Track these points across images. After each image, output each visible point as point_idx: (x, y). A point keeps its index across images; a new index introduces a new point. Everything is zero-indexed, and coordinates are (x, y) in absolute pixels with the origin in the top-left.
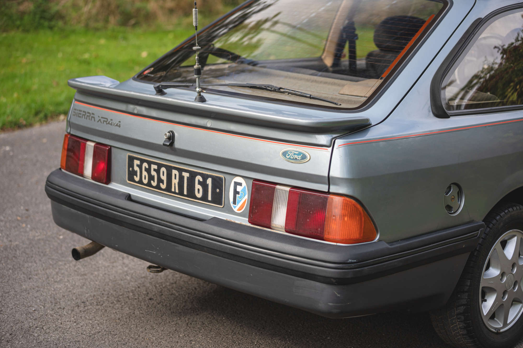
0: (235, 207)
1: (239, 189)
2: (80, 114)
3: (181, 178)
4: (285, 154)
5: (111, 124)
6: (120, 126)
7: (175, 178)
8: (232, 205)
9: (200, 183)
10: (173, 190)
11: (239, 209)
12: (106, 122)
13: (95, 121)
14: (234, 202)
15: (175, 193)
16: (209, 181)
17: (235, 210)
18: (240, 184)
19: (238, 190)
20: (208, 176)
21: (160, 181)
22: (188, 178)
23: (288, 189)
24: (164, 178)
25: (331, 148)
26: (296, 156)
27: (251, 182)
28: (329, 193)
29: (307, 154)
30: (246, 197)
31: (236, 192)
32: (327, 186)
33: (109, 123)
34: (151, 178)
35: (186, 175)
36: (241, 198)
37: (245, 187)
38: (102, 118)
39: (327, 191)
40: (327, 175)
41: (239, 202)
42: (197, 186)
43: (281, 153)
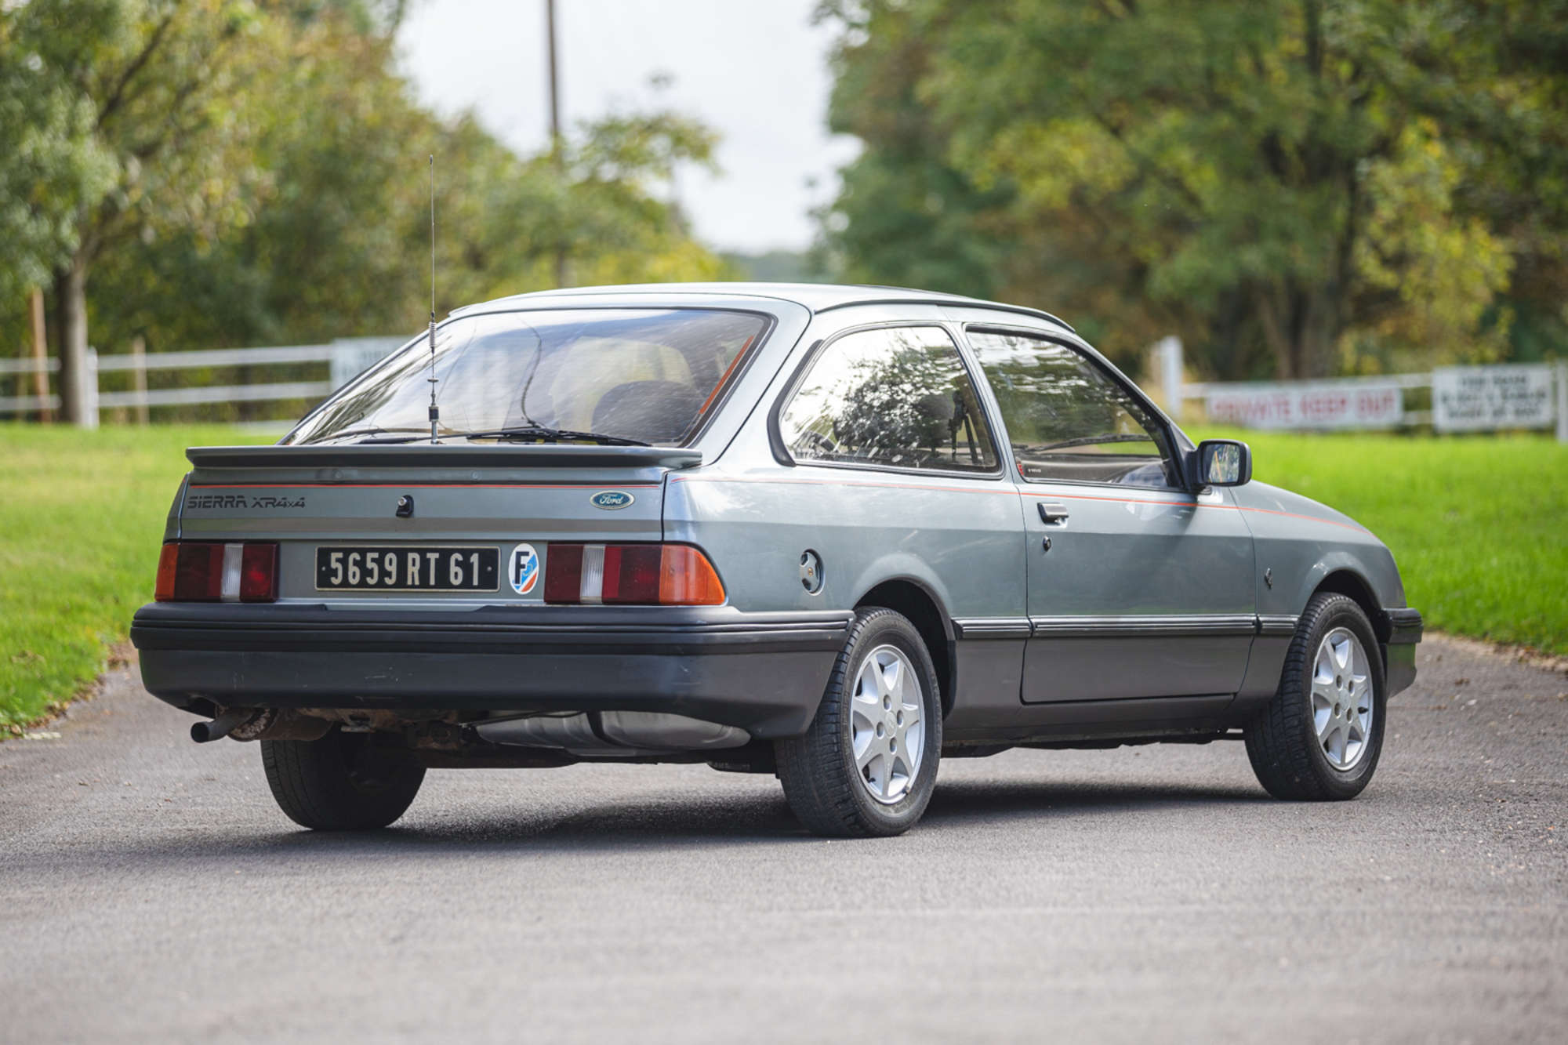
0: (518, 588)
1: (524, 560)
2: (210, 502)
3: (425, 563)
4: (597, 500)
5: (285, 505)
6: (303, 505)
7: (414, 565)
8: (513, 585)
9: (458, 563)
10: (409, 582)
11: (525, 590)
12: (272, 503)
13: (245, 506)
14: (517, 581)
15: (413, 586)
16: (475, 559)
17: (519, 591)
18: (527, 554)
19: (522, 563)
20: (472, 551)
21: (384, 573)
22: (436, 560)
23: (603, 547)
24: (392, 569)
25: (663, 485)
26: (614, 500)
27: (544, 549)
28: (663, 542)
29: (630, 496)
30: (537, 569)
31: (519, 566)
32: (660, 534)
33: (279, 504)
34: (366, 573)
35: (433, 557)
36: (528, 572)
37: (534, 557)
38: (262, 499)
39: (660, 539)
40: (659, 518)
41: (525, 579)
42: (454, 568)
43: (592, 498)
